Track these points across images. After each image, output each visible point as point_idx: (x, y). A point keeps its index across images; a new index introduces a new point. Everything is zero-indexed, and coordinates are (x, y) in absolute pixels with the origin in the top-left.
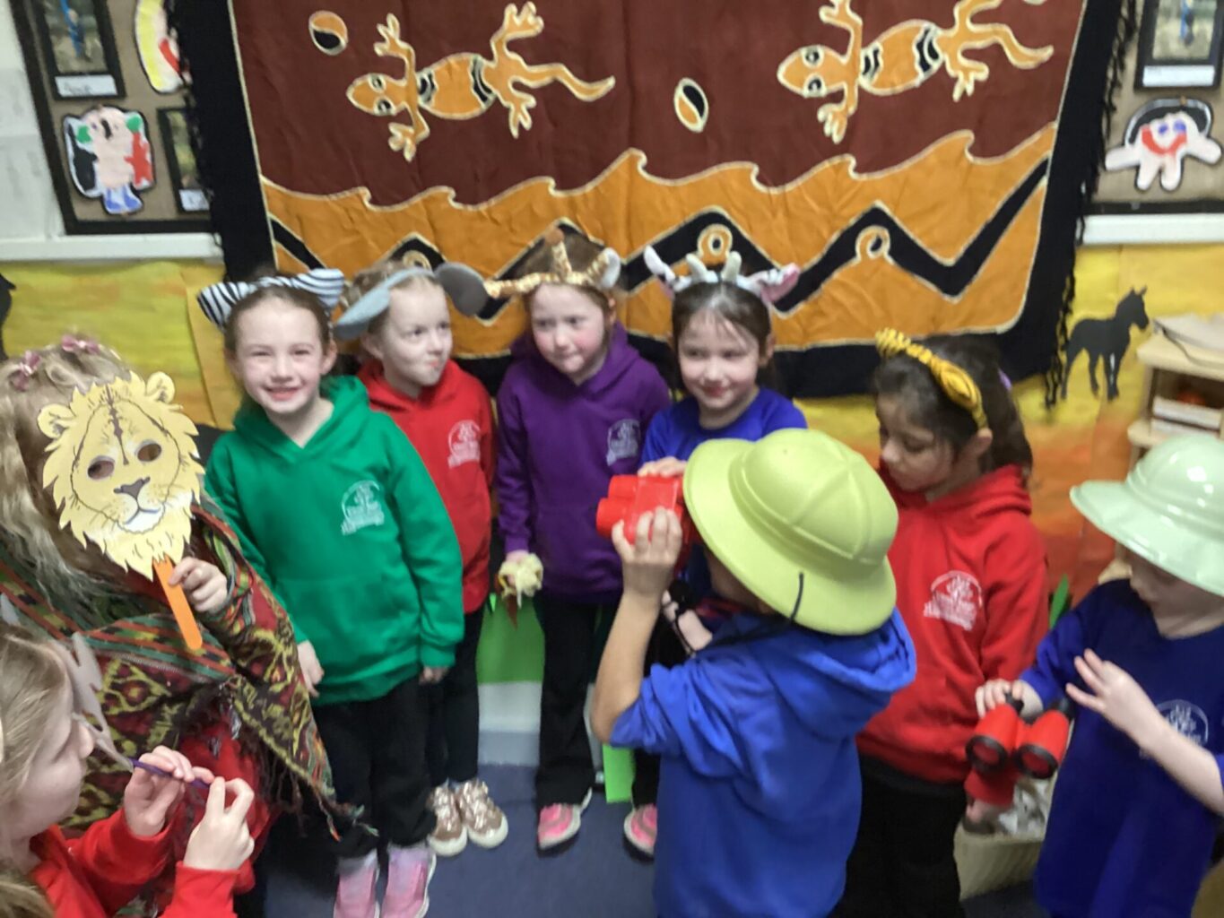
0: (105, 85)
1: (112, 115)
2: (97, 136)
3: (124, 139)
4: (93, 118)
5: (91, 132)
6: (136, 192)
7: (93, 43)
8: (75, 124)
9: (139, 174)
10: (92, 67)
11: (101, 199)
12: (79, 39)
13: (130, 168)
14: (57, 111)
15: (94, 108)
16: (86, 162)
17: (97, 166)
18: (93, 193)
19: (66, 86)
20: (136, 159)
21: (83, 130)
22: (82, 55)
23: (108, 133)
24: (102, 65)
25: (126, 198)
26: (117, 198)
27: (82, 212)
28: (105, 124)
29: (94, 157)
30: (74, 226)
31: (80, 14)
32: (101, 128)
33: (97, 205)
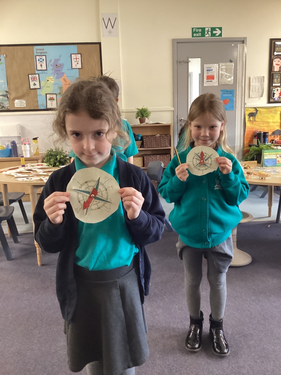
1: (278, 88)
2: (276, 91)
3: (279, 91)
4: (276, 89)
5: (275, 90)
6: (279, 98)
7: (279, 79)
8: (274, 89)
10: (278, 82)
11: (274, 99)
12: (277, 79)
13: (279, 95)
14: (271, 88)
15: (277, 87)
16: (274, 94)
17: (275, 95)
18: (274, 98)
19: (274, 85)
21: (274, 90)
22: (277, 81)
23: (277, 91)
25: (278, 99)
26: (276, 99)
27: (271, 100)
28: (277, 89)
29: (275, 93)
30: (269, 102)
32: (277, 90)
33: (273, 100)
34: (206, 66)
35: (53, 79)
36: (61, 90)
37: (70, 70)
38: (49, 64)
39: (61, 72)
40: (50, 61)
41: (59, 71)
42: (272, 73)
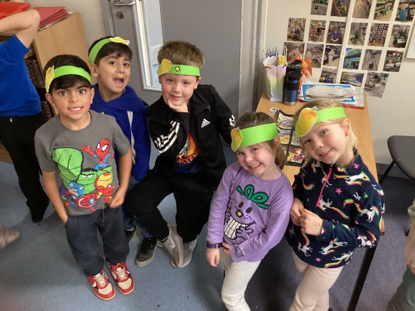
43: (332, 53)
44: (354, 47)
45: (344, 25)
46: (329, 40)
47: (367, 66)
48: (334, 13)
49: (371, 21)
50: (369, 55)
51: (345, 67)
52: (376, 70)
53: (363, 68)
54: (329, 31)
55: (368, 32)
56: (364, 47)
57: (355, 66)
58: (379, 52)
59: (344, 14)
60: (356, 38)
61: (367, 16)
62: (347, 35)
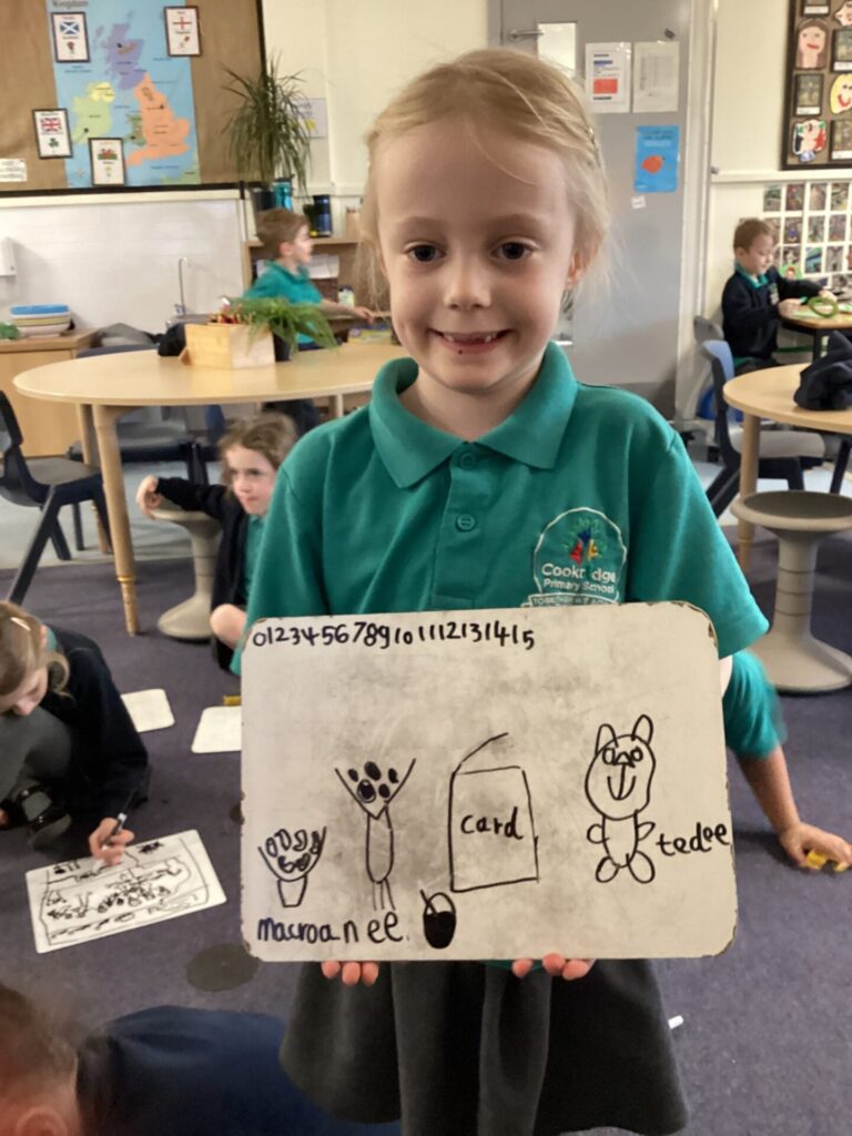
0: (815, 111)
1: (814, 122)
2: (806, 131)
3: (816, 133)
4: (807, 123)
5: (804, 129)
6: (815, 152)
7: (816, 95)
9: (817, 147)
10: (813, 104)
11: (799, 156)
12: (811, 93)
13: (815, 143)
15: (809, 120)
16: (799, 140)
17: (803, 142)
18: (798, 153)
19: (800, 111)
20: (819, 140)
21: (801, 128)
22: (810, 98)
23: (811, 129)
24: (816, 102)
25: (811, 156)
26: (806, 155)
27: (791, 161)
29: (802, 139)
30: (785, 166)
31: (814, 83)
32: (809, 127)
34: (591, 48)
35: (109, 92)
36: (136, 126)
37: (161, 59)
38: (94, 41)
39: (137, 67)
40: (99, 31)
41: (129, 63)
42: (795, 73)
43: (790, 255)
44: (815, 245)
45: (800, 220)
46: (786, 241)
47: (831, 267)
48: (789, 208)
49: (827, 213)
50: (831, 253)
51: (807, 271)
52: (840, 270)
53: (827, 270)
54: (786, 228)
55: (827, 225)
56: (824, 244)
57: (817, 268)
58: (840, 249)
59: (800, 207)
60: (815, 235)
61: (822, 206)
62: (805, 232)
